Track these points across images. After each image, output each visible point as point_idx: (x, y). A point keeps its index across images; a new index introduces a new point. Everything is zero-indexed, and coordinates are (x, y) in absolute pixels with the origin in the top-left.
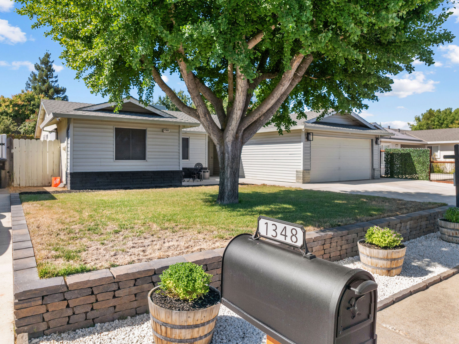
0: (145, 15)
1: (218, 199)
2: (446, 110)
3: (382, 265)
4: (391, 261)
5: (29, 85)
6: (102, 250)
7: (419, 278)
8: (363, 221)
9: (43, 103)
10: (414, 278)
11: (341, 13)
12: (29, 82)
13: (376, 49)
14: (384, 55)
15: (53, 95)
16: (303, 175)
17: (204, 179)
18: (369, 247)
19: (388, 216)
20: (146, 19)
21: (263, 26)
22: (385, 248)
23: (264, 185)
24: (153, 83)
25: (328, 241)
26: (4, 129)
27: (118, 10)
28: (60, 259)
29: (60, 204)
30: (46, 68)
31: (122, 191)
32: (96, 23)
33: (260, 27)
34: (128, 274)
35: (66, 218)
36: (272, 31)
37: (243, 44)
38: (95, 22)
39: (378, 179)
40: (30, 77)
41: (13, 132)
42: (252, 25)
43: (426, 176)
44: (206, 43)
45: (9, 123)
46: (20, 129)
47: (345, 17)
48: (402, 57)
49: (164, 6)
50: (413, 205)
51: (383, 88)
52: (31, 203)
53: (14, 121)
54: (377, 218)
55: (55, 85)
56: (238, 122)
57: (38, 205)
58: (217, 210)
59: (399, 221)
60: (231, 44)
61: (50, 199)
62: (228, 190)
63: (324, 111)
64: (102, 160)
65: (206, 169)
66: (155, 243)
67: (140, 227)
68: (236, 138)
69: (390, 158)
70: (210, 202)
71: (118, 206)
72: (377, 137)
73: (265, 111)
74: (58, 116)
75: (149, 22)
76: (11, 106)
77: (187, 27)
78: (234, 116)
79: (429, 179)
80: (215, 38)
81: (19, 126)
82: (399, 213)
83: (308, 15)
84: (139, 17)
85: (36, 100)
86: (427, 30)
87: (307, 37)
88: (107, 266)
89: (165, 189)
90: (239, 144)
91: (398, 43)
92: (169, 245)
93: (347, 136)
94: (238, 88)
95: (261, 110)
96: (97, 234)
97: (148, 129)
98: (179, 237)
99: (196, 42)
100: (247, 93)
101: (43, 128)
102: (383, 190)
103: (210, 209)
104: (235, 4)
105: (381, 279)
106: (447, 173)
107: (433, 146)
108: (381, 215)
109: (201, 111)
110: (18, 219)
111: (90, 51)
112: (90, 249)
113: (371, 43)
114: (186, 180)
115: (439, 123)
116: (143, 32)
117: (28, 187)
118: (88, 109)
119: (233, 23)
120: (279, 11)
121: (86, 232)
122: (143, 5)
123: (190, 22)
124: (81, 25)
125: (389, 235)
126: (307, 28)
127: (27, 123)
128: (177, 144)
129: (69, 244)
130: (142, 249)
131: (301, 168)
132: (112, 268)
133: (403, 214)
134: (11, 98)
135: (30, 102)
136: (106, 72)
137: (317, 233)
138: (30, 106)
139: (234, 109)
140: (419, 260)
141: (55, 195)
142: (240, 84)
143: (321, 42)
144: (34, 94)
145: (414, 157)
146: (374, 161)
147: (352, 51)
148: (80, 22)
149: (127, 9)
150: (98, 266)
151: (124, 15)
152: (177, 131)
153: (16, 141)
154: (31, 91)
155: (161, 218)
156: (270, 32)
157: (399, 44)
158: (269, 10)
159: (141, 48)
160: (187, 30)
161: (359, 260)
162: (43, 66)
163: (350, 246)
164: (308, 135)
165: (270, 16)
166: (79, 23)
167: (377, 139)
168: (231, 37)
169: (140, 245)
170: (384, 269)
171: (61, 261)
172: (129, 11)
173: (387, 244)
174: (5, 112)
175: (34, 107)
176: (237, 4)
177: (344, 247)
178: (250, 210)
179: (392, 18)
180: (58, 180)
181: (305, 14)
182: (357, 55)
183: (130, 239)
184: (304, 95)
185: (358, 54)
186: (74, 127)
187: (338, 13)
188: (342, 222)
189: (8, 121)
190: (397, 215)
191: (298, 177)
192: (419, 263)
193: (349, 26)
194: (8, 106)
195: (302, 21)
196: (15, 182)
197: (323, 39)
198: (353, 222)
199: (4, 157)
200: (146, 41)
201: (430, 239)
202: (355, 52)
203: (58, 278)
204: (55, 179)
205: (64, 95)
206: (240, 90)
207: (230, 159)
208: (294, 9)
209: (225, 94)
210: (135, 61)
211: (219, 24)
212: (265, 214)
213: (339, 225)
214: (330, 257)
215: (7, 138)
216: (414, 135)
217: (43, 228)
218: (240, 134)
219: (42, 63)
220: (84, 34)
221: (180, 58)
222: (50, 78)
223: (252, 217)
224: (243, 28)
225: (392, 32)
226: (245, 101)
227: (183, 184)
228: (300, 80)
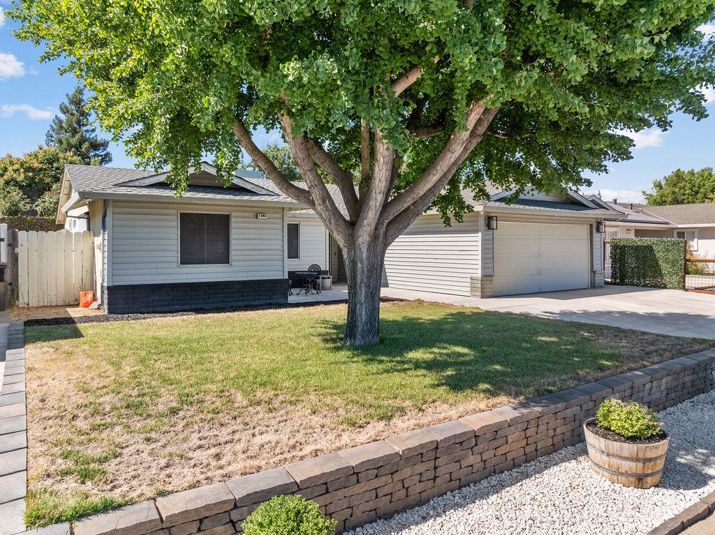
0: (221, 44)
1: (346, 336)
2: (703, 171)
3: (628, 469)
4: (644, 463)
5: (52, 136)
6: (144, 455)
7: (694, 491)
8: (588, 382)
9: (68, 170)
10: (685, 492)
11: (554, 36)
12: (51, 132)
13: (609, 92)
14: (623, 103)
15: (88, 151)
16: (482, 285)
17: (324, 289)
18: (605, 436)
19: (631, 370)
20: (221, 52)
21: (419, 57)
22: (633, 439)
23: (420, 302)
24: (238, 147)
25: (533, 423)
26: (10, 208)
27: (174, 37)
28: (69, 478)
29: (86, 347)
30: (77, 111)
31: (191, 317)
32: (138, 56)
33: (415, 60)
34: (186, 511)
35: (92, 378)
36: (434, 67)
37: (386, 89)
38: (136, 55)
39: (601, 287)
40: (53, 125)
41: (24, 213)
42: (402, 56)
43: (679, 284)
44: (324, 90)
45: (17, 198)
46: (36, 206)
47: (560, 44)
48: (652, 106)
49: (253, 28)
50: (668, 345)
51: (618, 154)
52: (39, 344)
53: (26, 196)
54: (612, 375)
55: (91, 137)
56: (379, 212)
57: (51, 350)
58: (343, 360)
59: (648, 378)
60: (367, 91)
61: (71, 337)
62: (361, 322)
63: (519, 189)
64: (159, 265)
65: (325, 272)
66: (237, 436)
67: (214, 399)
68: (375, 237)
69: (620, 252)
70: (334, 341)
71: (181, 352)
72: (599, 220)
73: (422, 193)
74: (86, 196)
75: (226, 56)
76: (22, 170)
77: (292, 64)
78: (372, 203)
79: (684, 288)
80: (339, 83)
81: (33, 201)
82: (648, 362)
83: (499, 41)
84: (211, 48)
85: (61, 160)
86: (698, 62)
87: (495, 79)
88: (151, 495)
89: (261, 312)
90: (380, 246)
91: (645, 82)
92: (263, 441)
93: (551, 220)
94: (378, 158)
95: (415, 191)
96: (141, 415)
97: (234, 214)
98: (279, 422)
99: (306, 88)
100: (394, 166)
101: (66, 213)
102: (613, 310)
103: (332, 357)
104: (373, 24)
105: (627, 495)
106: (709, 274)
107: (686, 231)
108: (617, 367)
109: (316, 195)
110: (12, 381)
111: (131, 101)
112: (125, 451)
113: (601, 83)
114: (294, 291)
115: (693, 191)
116: (218, 71)
117: (42, 307)
118: (137, 183)
119: (369, 55)
120: (448, 35)
121: (123, 411)
122: (216, 28)
123: (296, 56)
124: (115, 58)
125: (639, 416)
126: (496, 63)
127: (47, 196)
128: (281, 237)
129: (90, 441)
130: (213, 451)
131: (478, 274)
132: (159, 499)
133: (653, 363)
134: (22, 158)
135: (52, 165)
136: (157, 137)
137: (515, 409)
138: (52, 171)
139: (372, 191)
140: (688, 452)
141: (81, 326)
142: (381, 151)
143: (519, 87)
144: (58, 151)
145: (659, 252)
146: (595, 259)
147: (572, 100)
148: (114, 53)
149: (189, 35)
150: (134, 495)
151: (184, 46)
152: (280, 216)
153: (22, 235)
154: (53, 148)
155: (251, 378)
156: (431, 68)
157: (648, 85)
158: (431, 33)
159: (213, 100)
160: (291, 70)
161: (585, 452)
162: (73, 107)
163: (570, 427)
164: (489, 220)
165: (432, 42)
166: (112, 56)
167: (599, 224)
168: (367, 77)
169: (211, 442)
170: (631, 475)
171: (71, 483)
172: (192, 39)
173: (636, 432)
174: (13, 179)
175: (58, 171)
176: (376, 22)
177: (559, 431)
178: (399, 359)
179: (641, 45)
180: (90, 296)
181: (493, 40)
182: (578, 105)
183: (196, 427)
184: (485, 162)
185: (581, 104)
186: (113, 213)
187: (548, 37)
188: (554, 384)
189: (16, 195)
190: (645, 366)
191: (473, 288)
192: (689, 457)
193: (568, 60)
194: (18, 170)
195: (488, 53)
196: (21, 299)
197: (523, 81)
198: (571, 383)
199: (4, 260)
200: (222, 87)
201: (701, 406)
202: (577, 102)
203: (59, 525)
204: (85, 295)
205: (105, 152)
206: (382, 160)
207: (366, 272)
208: (474, 31)
209: (356, 161)
210: (204, 119)
211: (347, 58)
212: (424, 368)
213: (550, 392)
214: (536, 450)
215: (8, 229)
216: (656, 213)
217: (52, 401)
218: (382, 231)
219: (72, 102)
220: (118, 75)
221: (281, 109)
222: (84, 125)
223: (403, 375)
224: (387, 62)
225: (637, 66)
226: (389, 178)
227: (291, 299)
228: (480, 140)
